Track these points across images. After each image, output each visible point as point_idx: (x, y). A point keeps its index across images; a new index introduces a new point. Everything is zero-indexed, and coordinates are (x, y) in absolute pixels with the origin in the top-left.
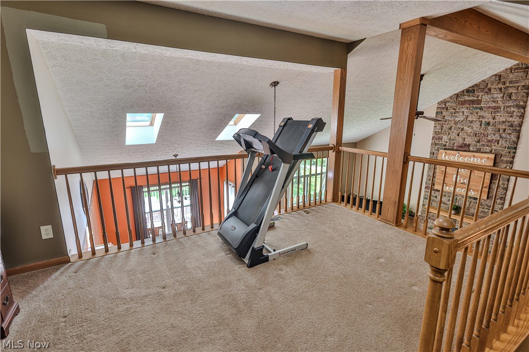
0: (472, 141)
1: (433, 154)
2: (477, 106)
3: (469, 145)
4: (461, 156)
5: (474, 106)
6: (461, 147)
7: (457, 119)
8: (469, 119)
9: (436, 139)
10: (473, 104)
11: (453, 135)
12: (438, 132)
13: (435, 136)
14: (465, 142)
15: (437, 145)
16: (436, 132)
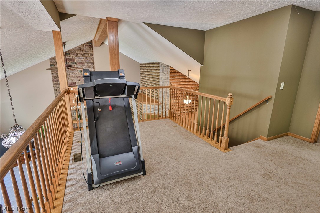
0: (76, 80)
1: (57, 91)
2: (73, 62)
3: (75, 83)
4: (74, 89)
5: (72, 62)
6: (72, 84)
9: (55, 81)
10: (71, 61)
12: (56, 77)
13: (54, 79)
14: (73, 81)
15: (57, 84)
16: (54, 77)
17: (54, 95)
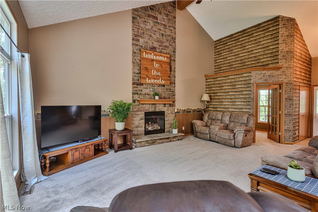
0: (157, 45)
1: (135, 53)
2: (156, 21)
3: (155, 48)
4: (154, 55)
6: (152, 49)
7: (147, 27)
8: (154, 29)
9: (136, 40)
10: (154, 19)
11: (146, 39)
13: (134, 37)
14: (154, 46)
15: (137, 45)
16: (135, 34)
17: (132, 59)
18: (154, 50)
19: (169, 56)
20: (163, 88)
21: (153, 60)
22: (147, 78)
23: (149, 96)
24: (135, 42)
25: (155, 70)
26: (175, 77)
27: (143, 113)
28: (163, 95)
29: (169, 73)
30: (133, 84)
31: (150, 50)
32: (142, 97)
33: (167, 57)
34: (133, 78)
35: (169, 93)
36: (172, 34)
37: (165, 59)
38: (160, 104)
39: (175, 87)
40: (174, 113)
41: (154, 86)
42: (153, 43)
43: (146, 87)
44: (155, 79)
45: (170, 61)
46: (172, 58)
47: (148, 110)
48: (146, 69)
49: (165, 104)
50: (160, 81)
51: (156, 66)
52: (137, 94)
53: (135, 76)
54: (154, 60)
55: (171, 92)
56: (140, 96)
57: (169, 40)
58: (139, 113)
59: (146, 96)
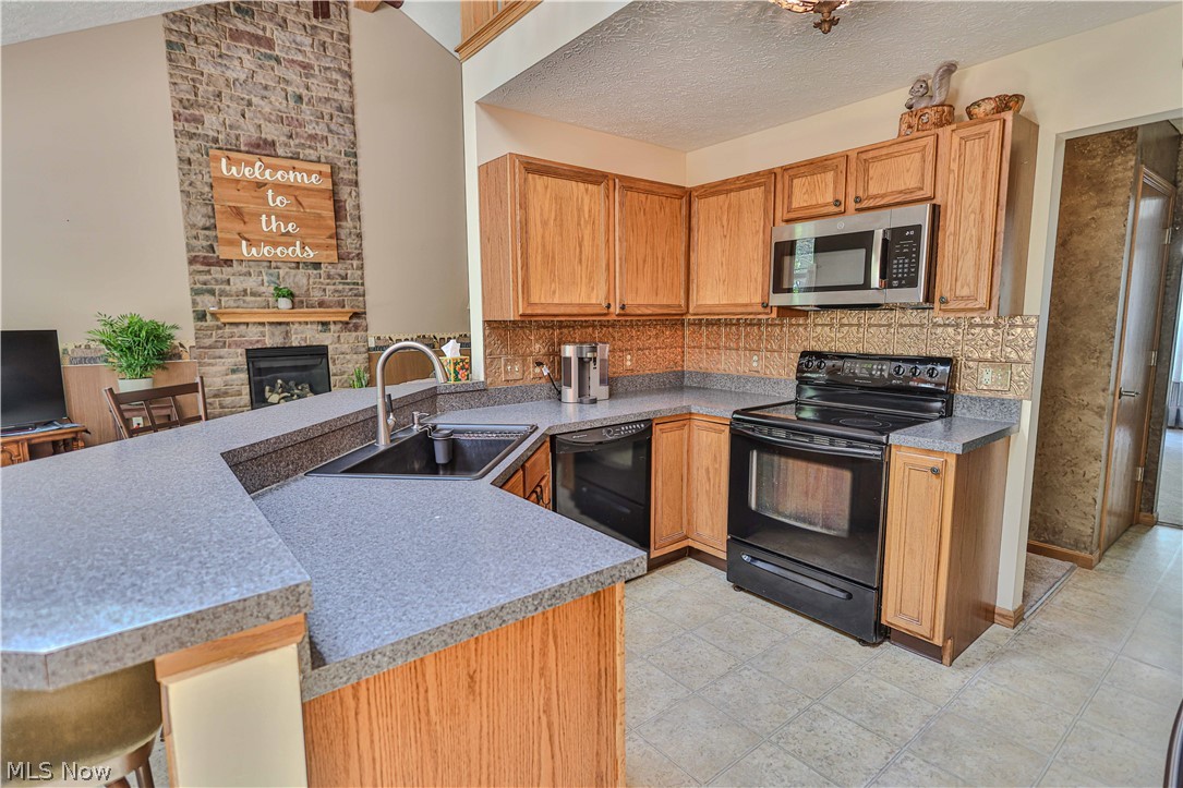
0: (276, 132)
1: (190, 163)
2: (268, 52)
3: (273, 144)
4: (267, 167)
5: (262, 50)
6: (258, 146)
7: (231, 75)
8: (259, 78)
9: (186, 120)
10: (259, 45)
11: (232, 116)
12: (188, 100)
13: (181, 111)
14: (263, 136)
15: (192, 136)
16: (181, 101)
17: (178, 182)
18: (266, 152)
19: (327, 169)
20: (315, 272)
21: (260, 185)
22: (244, 243)
23: (258, 299)
24: (186, 125)
25: (273, 217)
26: (359, 236)
27: (241, 351)
28: (316, 295)
29: (332, 223)
30: (192, 261)
31: (248, 152)
32: (232, 303)
33: (320, 173)
34: (187, 244)
35: (340, 287)
36: (336, 96)
37: (313, 179)
38: (306, 323)
39: (361, 267)
40: (364, 349)
41: (277, 268)
42: (260, 126)
43: (244, 270)
44: (275, 245)
45: (334, 184)
46: (345, 176)
47: (258, 341)
48: (238, 213)
49: (325, 324)
50: (296, 252)
51: (278, 202)
52: (212, 292)
53: (196, 237)
54: (265, 184)
55: (348, 284)
56: (223, 299)
57: (327, 117)
58: (223, 351)
59: (248, 298)
